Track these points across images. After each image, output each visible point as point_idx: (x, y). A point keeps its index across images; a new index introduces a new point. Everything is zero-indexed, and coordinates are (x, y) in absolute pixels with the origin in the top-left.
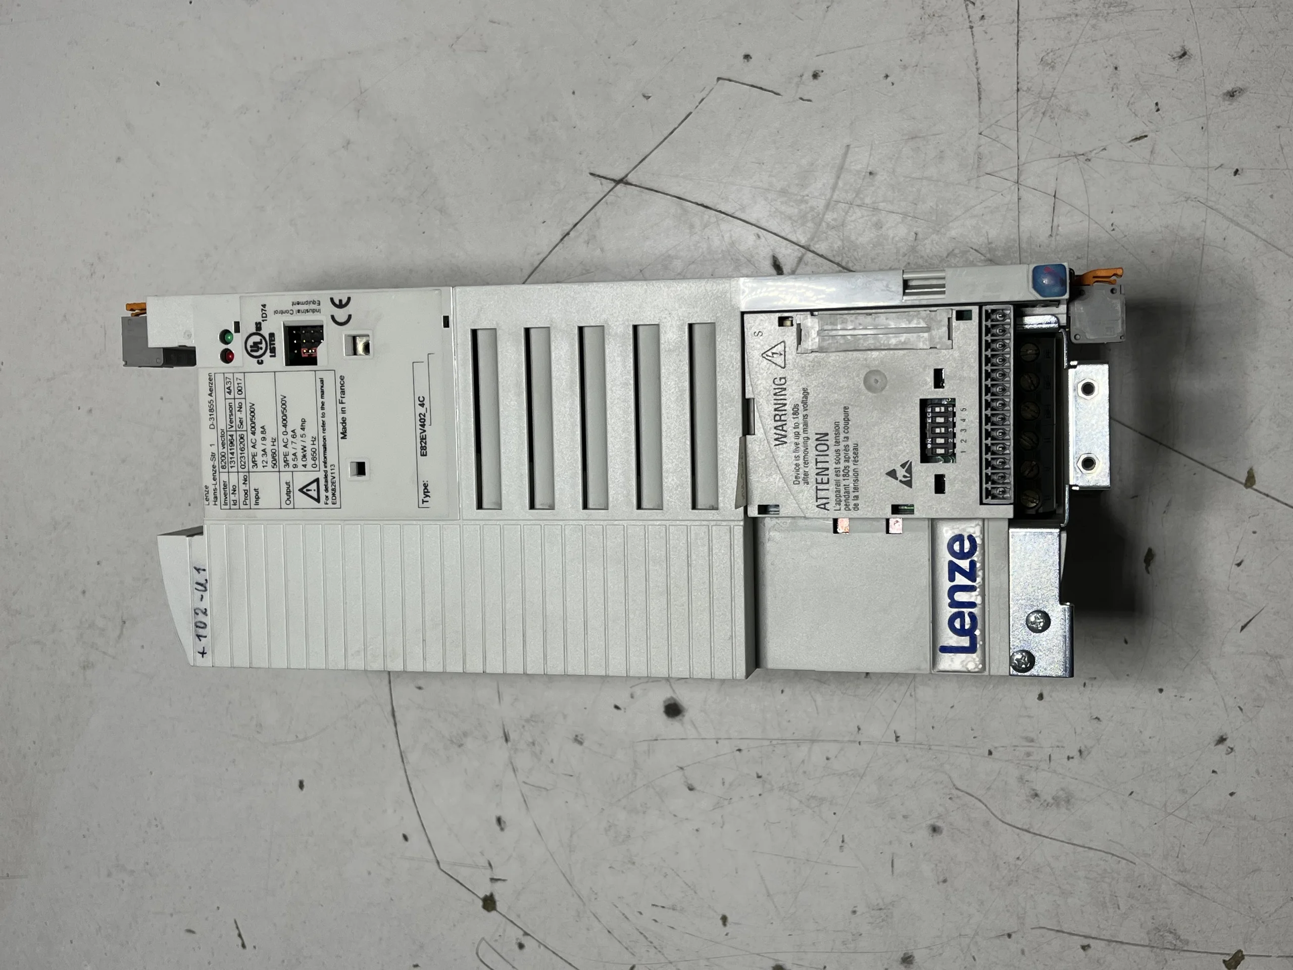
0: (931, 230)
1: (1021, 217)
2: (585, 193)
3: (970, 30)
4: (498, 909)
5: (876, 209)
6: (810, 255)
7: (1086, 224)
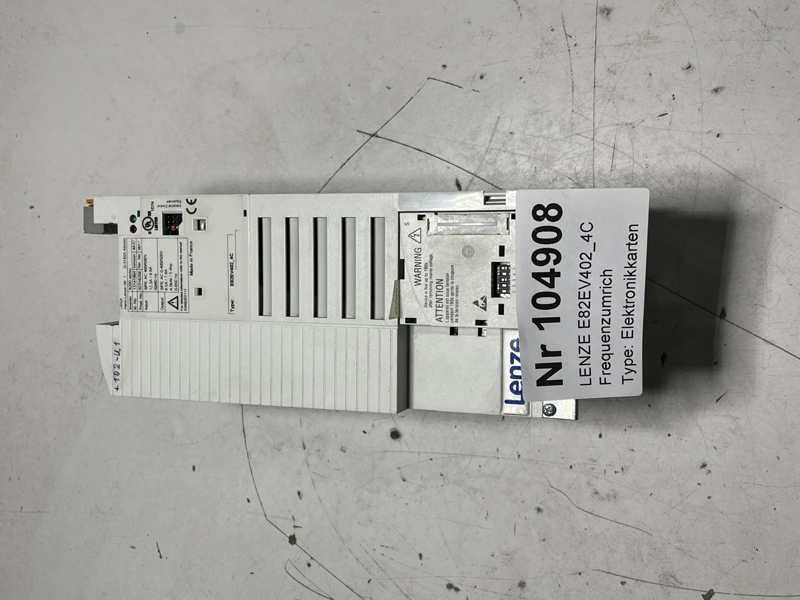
0: (544, 166)
1: (595, 159)
2: (354, 142)
3: (568, 52)
4: (297, 544)
5: (513, 154)
6: (476, 179)
7: (631, 163)
